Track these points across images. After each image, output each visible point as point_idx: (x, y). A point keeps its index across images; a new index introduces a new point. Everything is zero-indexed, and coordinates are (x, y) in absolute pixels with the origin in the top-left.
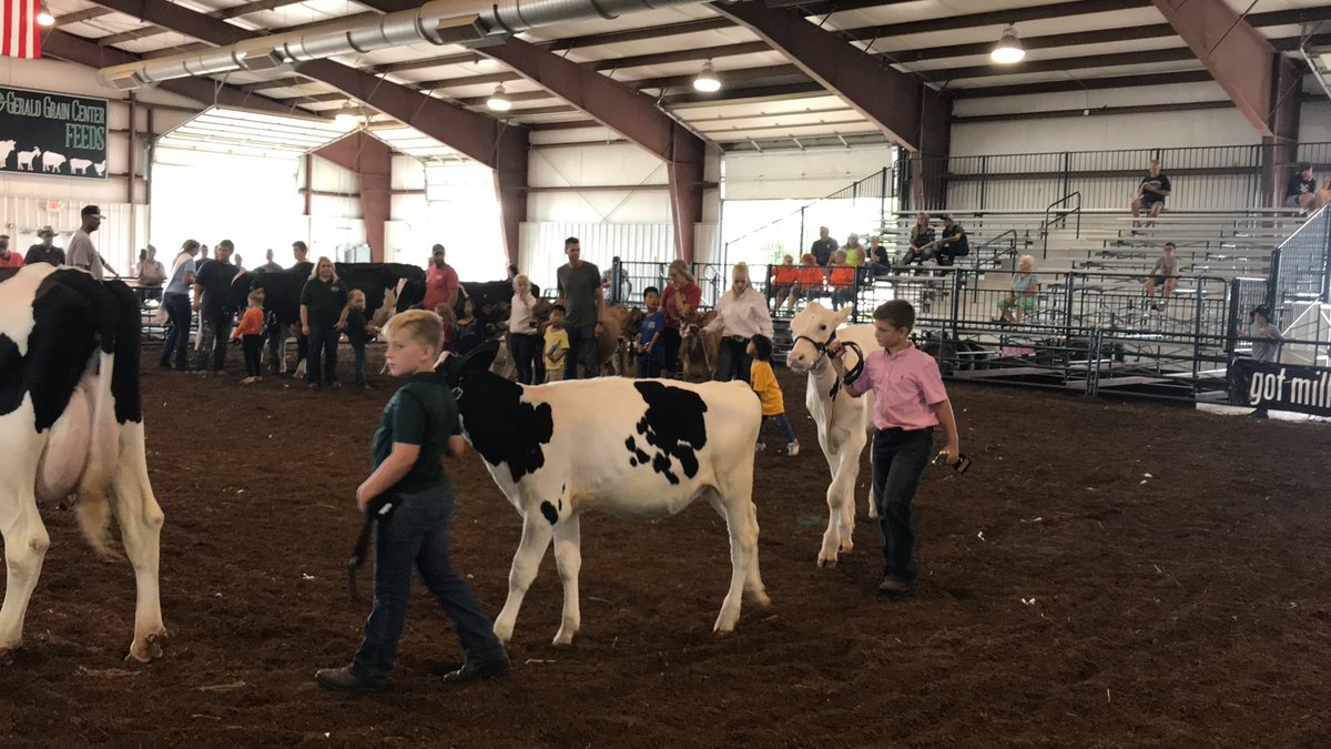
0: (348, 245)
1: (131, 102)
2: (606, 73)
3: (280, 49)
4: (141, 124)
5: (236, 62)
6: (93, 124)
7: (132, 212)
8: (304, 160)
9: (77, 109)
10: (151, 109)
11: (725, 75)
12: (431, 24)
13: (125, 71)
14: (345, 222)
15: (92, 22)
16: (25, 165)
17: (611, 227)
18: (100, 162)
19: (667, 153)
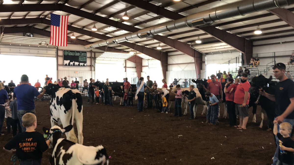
0: (134, 77)
1: (91, 52)
2: (179, 41)
3: (114, 41)
4: (93, 56)
5: (107, 44)
6: (84, 56)
7: (92, 73)
8: (125, 61)
9: (81, 53)
10: (95, 53)
11: (202, 40)
12: (139, 35)
13: (88, 46)
14: (133, 73)
15: (83, 37)
16: (72, 65)
17: (184, 72)
18: (85, 63)
19: (194, 56)
